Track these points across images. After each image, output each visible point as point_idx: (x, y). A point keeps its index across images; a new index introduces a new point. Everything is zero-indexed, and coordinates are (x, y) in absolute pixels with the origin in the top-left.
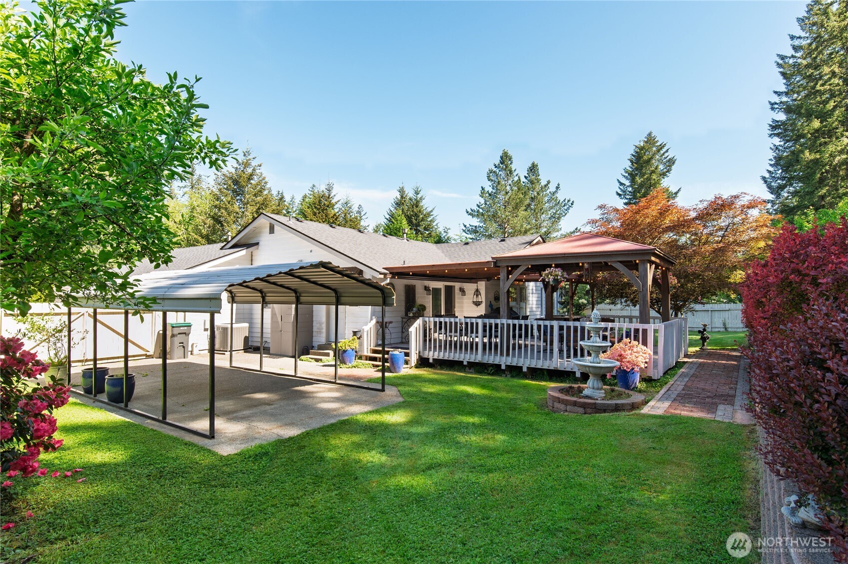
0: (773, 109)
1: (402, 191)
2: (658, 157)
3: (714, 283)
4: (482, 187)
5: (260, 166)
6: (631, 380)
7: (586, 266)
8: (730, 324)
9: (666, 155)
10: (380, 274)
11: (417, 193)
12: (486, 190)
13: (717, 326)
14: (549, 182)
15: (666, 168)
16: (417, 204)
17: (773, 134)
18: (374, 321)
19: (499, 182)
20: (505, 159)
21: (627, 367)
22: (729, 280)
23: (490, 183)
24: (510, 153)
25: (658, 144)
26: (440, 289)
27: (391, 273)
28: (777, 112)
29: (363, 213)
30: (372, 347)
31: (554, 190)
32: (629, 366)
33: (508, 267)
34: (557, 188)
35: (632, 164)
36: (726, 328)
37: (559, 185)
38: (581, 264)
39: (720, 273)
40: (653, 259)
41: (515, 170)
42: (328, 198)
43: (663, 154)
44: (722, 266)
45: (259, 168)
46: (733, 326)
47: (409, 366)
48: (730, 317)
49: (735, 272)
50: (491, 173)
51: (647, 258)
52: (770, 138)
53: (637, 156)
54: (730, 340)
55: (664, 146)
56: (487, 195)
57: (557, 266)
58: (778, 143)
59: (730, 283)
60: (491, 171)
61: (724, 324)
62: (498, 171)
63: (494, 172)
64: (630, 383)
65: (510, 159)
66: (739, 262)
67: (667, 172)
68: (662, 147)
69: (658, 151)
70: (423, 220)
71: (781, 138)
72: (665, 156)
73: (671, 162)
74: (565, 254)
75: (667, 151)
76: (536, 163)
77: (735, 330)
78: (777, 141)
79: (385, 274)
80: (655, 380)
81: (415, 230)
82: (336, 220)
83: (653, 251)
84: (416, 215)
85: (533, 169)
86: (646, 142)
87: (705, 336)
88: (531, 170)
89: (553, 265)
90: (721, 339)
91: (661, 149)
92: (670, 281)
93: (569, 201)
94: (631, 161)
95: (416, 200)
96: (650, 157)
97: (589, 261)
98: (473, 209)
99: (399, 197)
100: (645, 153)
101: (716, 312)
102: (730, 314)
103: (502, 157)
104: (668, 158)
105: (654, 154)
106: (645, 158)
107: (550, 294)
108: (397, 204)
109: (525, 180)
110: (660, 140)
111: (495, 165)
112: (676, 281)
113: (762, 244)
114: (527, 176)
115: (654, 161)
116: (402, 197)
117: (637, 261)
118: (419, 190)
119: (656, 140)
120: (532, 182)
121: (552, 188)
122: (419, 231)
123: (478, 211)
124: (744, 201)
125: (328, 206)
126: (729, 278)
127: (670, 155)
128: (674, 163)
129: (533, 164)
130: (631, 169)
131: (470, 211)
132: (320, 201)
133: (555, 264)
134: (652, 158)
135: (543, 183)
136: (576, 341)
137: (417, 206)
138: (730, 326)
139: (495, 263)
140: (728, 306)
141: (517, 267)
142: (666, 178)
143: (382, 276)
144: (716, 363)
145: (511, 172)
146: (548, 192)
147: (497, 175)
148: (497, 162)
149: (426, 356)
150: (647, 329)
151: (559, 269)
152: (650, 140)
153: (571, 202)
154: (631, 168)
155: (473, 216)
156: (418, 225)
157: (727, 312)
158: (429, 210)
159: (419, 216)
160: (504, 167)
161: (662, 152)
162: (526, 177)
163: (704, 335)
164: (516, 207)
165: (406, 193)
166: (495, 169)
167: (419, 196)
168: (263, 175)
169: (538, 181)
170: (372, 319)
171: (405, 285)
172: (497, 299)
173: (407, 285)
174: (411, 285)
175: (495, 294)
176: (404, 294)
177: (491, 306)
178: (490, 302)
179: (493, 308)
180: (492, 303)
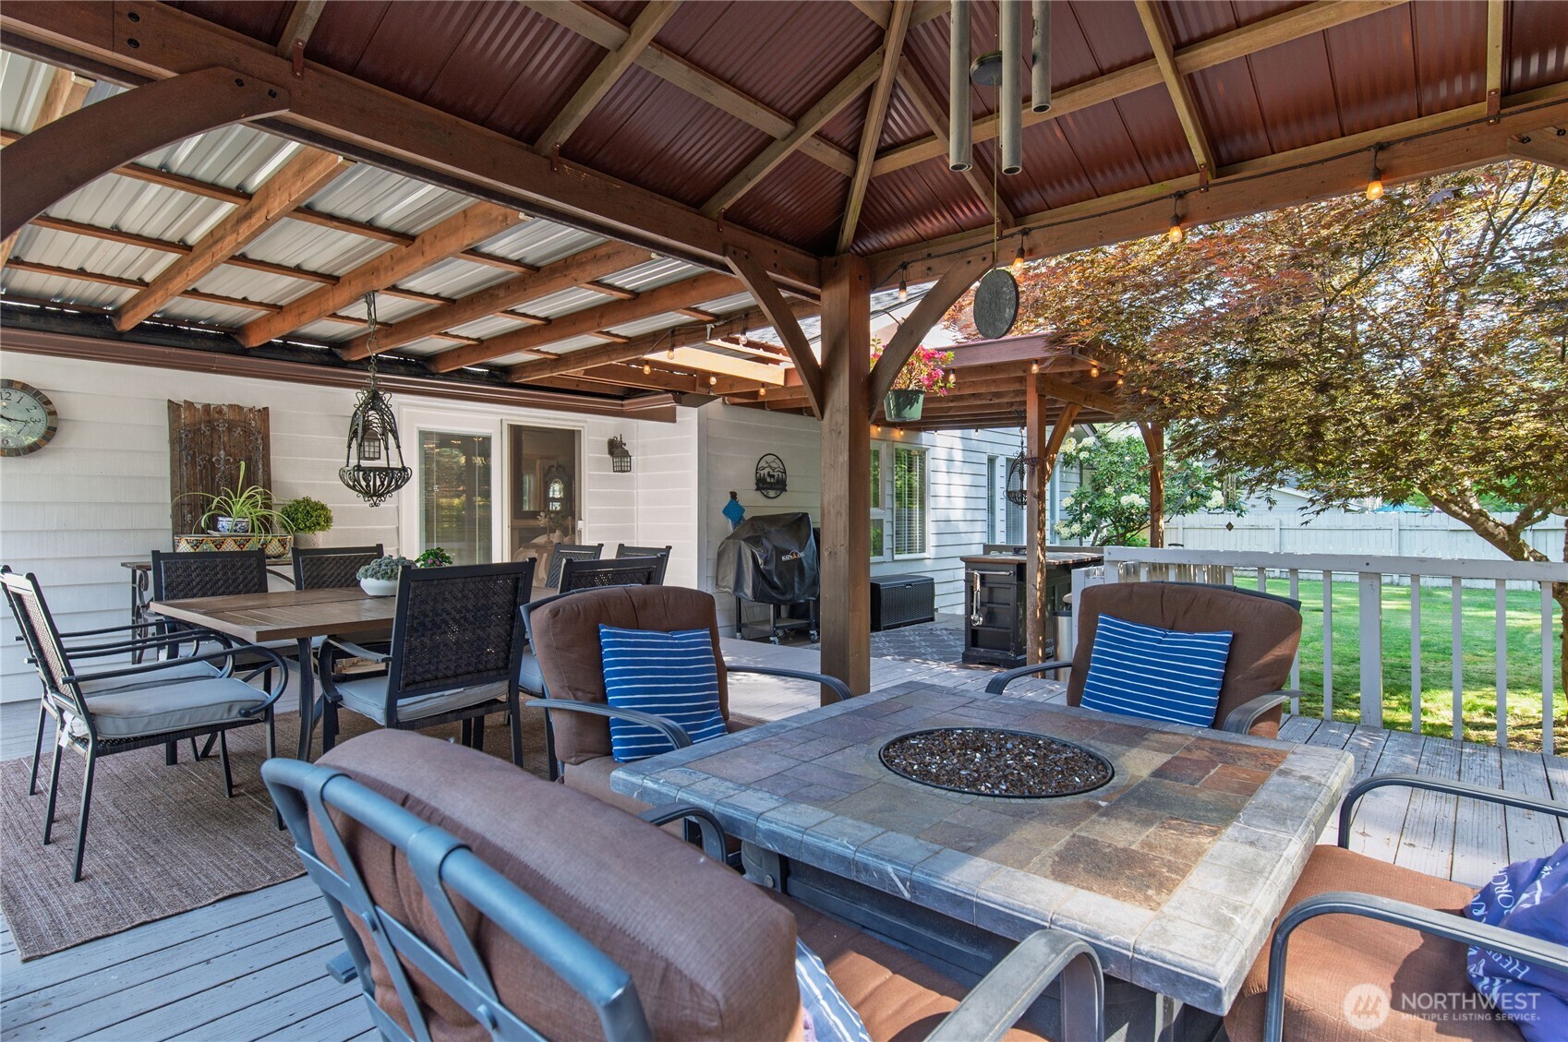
26: (485, 441)
171: (173, 407)
172: (771, 483)
173: (190, 405)
174: (231, 406)
175: (763, 464)
176: (167, 448)
177: (733, 509)
178: (733, 495)
179: (742, 518)
180: (742, 500)
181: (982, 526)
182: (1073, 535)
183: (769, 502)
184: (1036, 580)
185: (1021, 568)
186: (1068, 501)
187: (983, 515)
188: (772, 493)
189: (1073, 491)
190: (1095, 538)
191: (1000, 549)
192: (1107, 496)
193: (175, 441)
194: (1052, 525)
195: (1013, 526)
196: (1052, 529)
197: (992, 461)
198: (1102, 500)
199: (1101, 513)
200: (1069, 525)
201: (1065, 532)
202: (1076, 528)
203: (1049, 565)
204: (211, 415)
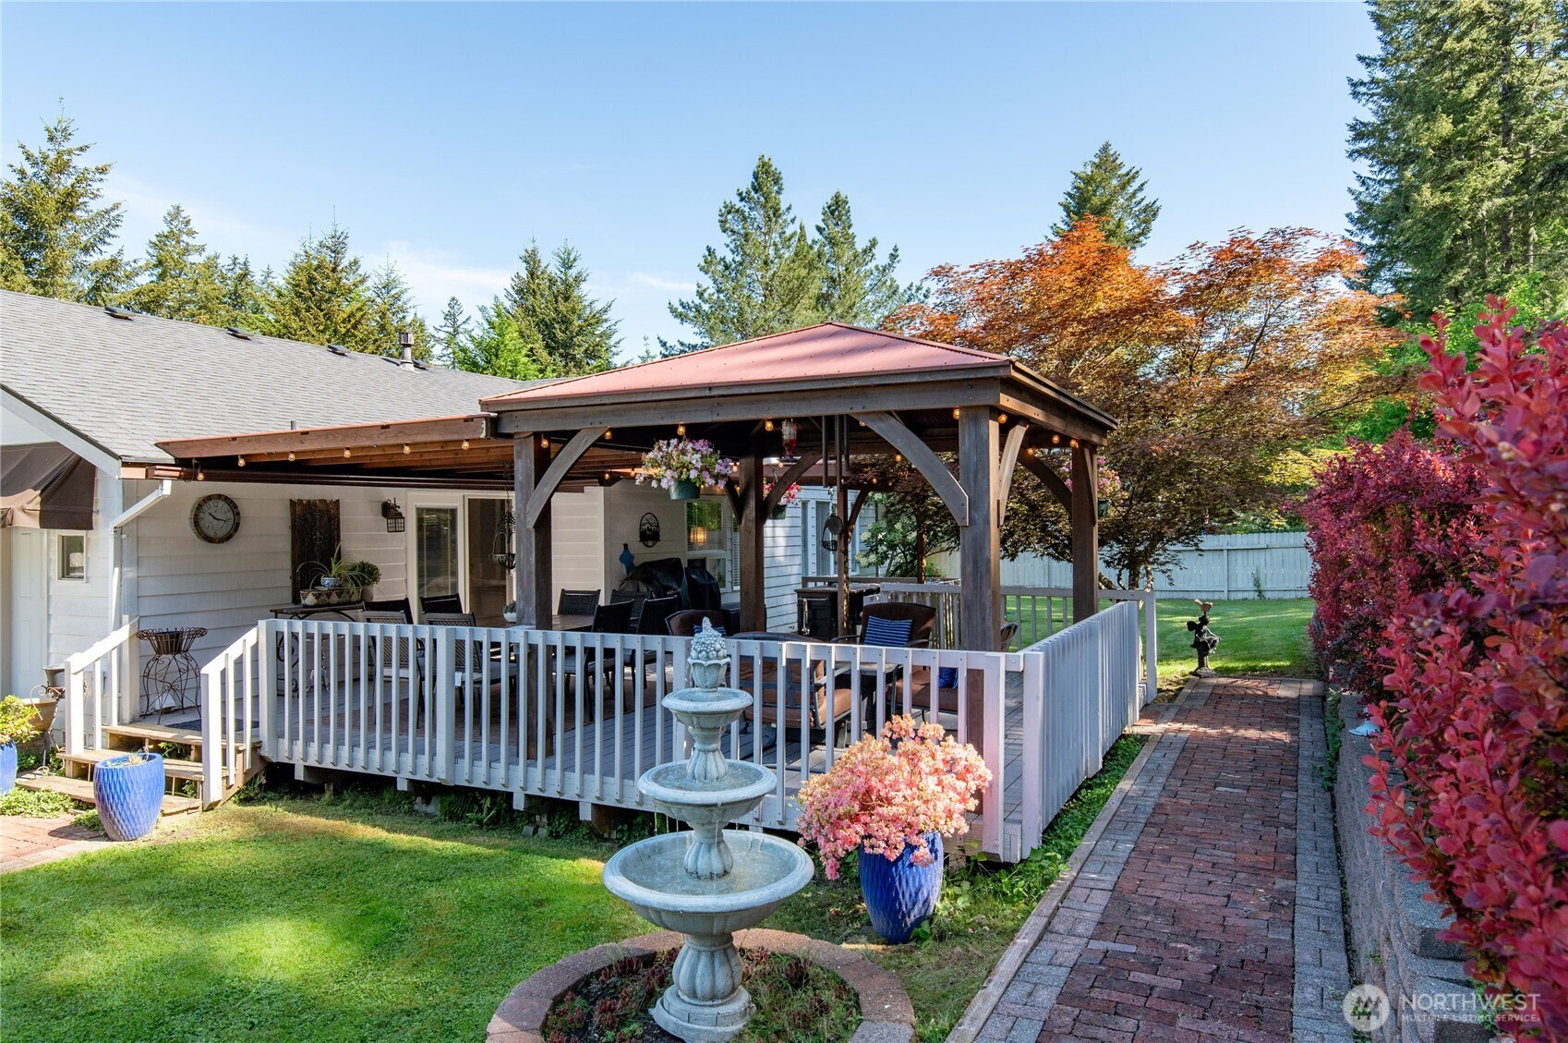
0: (1355, 94)
1: (531, 260)
2: (1122, 201)
3: (1226, 486)
4: (709, 249)
5: (103, 171)
6: (906, 892)
7: (788, 432)
8: (1269, 582)
9: (1139, 196)
10: (125, 464)
11: (567, 265)
12: (719, 255)
13: (1240, 586)
14: (874, 243)
15: (1139, 226)
16: (566, 292)
17: (1357, 151)
18: (124, 634)
19: (746, 235)
20: (765, 180)
21: (888, 841)
22: (1268, 478)
23: (726, 238)
24: (776, 165)
25: (1123, 171)
26: (453, 512)
27: (181, 462)
28: (1364, 101)
29: (461, 319)
30: (115, 727)
31: (886, 261)
32: (898, 838)
33: (538, 436)
34: (893, 257)
35: (1068, 216)
36: (1260, 592)
37: (896, 250)
38: (769, 426)
39: (1245, 461)
40: (1007, 401)
41: (789, 208)
42: (334, 270)
43: (1134, 194)
44: (1251, 439)
45: (98, 176)
46: (1275, 586)
47: (198, 802)
48: (1268, 563)
49: (1282, 456)
50: (729, 212)
51: (984, 398)
52: (1349, 160)
53: (1079, 198)
54: (1270, 632)
55: (1134, 178)
56: (721, 267)
57: (695, 432)
58: (1366, 172)
59: (1272, 488)
60: (730, 209)
61: (1257, 582)
62: (747, 209)
63: (737, 211)
64: (905, 901)
65: (777, 181)
66: (1294, 425)
67: (1140, 234)
68: (1131, 177)
69: (1123, 187)
70: (581, 331)
71: (1373, 158)
72: (1138, 199)
73: (1150, 213)
74: (710, 387)
75: (1141, 188)
76: (843, 196)
77: (1281, 595)
78: (1364, 166)
79: (149, 466)
80: (1008, 866)
81: (561, 355)
82: (355, 327)
83: (1002, 373)
84: (565, 322)
85: (836, 209)
86: (1098, 166)
87: (1206, 637)
88: (832, 213)
89: (681, 430)
90: (1247, 630)
91: (1128, 182)
92: (1095, 482)
93: (919, 289)
94: (1066, 208)
95: (564, 282)
96: (1105, 200)
97: (794, 413)
98: (684, 301)
99: (524, 274)
100: (1095, 191)
101: (1239, 553)
102: (1268, 558)
103: (756, 176)
104: (1143, 204)
105: (1114, 194)
106: (1096, 201)
107: (752, 526)
108: (520, 291)
109: (818, 236)
110: (1127, 162)
111: (740, 194)
112: (1118, 485)
113: (1351, 377)
114: (823, 225)
115: (1113, 210)
116: (532, 274)
117: (957, 413)
118: (572, 258)
119: (1118, 162)
120: (832, 241)
121: (881, 257)
122: (573, 358)
123: (698, 308)
124: (1307, 252)
125: (332, 292)
126: (1268, 473)
127: (1148, 196)
128: (1155, 215)
129: (837, 197)
130: (1065, 227)
131: (680, 309)
132: (311, 281)
133: (688, 426)
134: (1109, 202)
135: (860, 245)
136: (769, 702)
137: (566, 299)
138: (1269, 586)
139: (494, 424)
140: (1263, 539)
141: (565, 437)
142: (1139, 249)
143: (139, 473)
144: (1229, 739)
145: (776, 211)
146: (871, 266)
147: (745, 219)
148: (746, 184)
149: (283, 758)
150: (983, 671)
151: (700, 444)
152: (1106, 161)
153: (923, 291)
154: (1066, 223)
155: (682, 317)
156: (568, 345)
157: (1262, 553)
158: (598, 306)
159: (571, 323)
160: (762, 199)
161: (1130, 190)
162: (819, 229)
163: (1201, 634)
164: (791, 299)
165: (543, 265)
166: (739, 205)
167: (573, 272)
168: (183, 214)
169: (850, 239)
170: (119, 625)
171: (292, 503)
172: (650, 536)
173: (301, 501)
174: (320, 501)
175: (644, 521)
176: (288, 533)
177: (627, 557)
178: (626, 546)
179: (632, 564)
180: (632, 550)
181: (798, 560)
182: (870, 564)
183: (648, 550)
184: (844, 606)
185: (834, 596)
186: (866, 535)
187: (799, 551)
188: (650, 543)
189: (870, 527)
190: (890, 564)
191: (815, 580)
192: (896, 531)
193: (293, 527)
194: (853, 555)
195: (822, 561)
196: (853, 559)
197: (805, 504)
198: (893, 535)
199: (892, 546)
200: (867, 556)
201: (864, 561)
202: (873, 558)
203: (851, 594)
204: (310, 506)
